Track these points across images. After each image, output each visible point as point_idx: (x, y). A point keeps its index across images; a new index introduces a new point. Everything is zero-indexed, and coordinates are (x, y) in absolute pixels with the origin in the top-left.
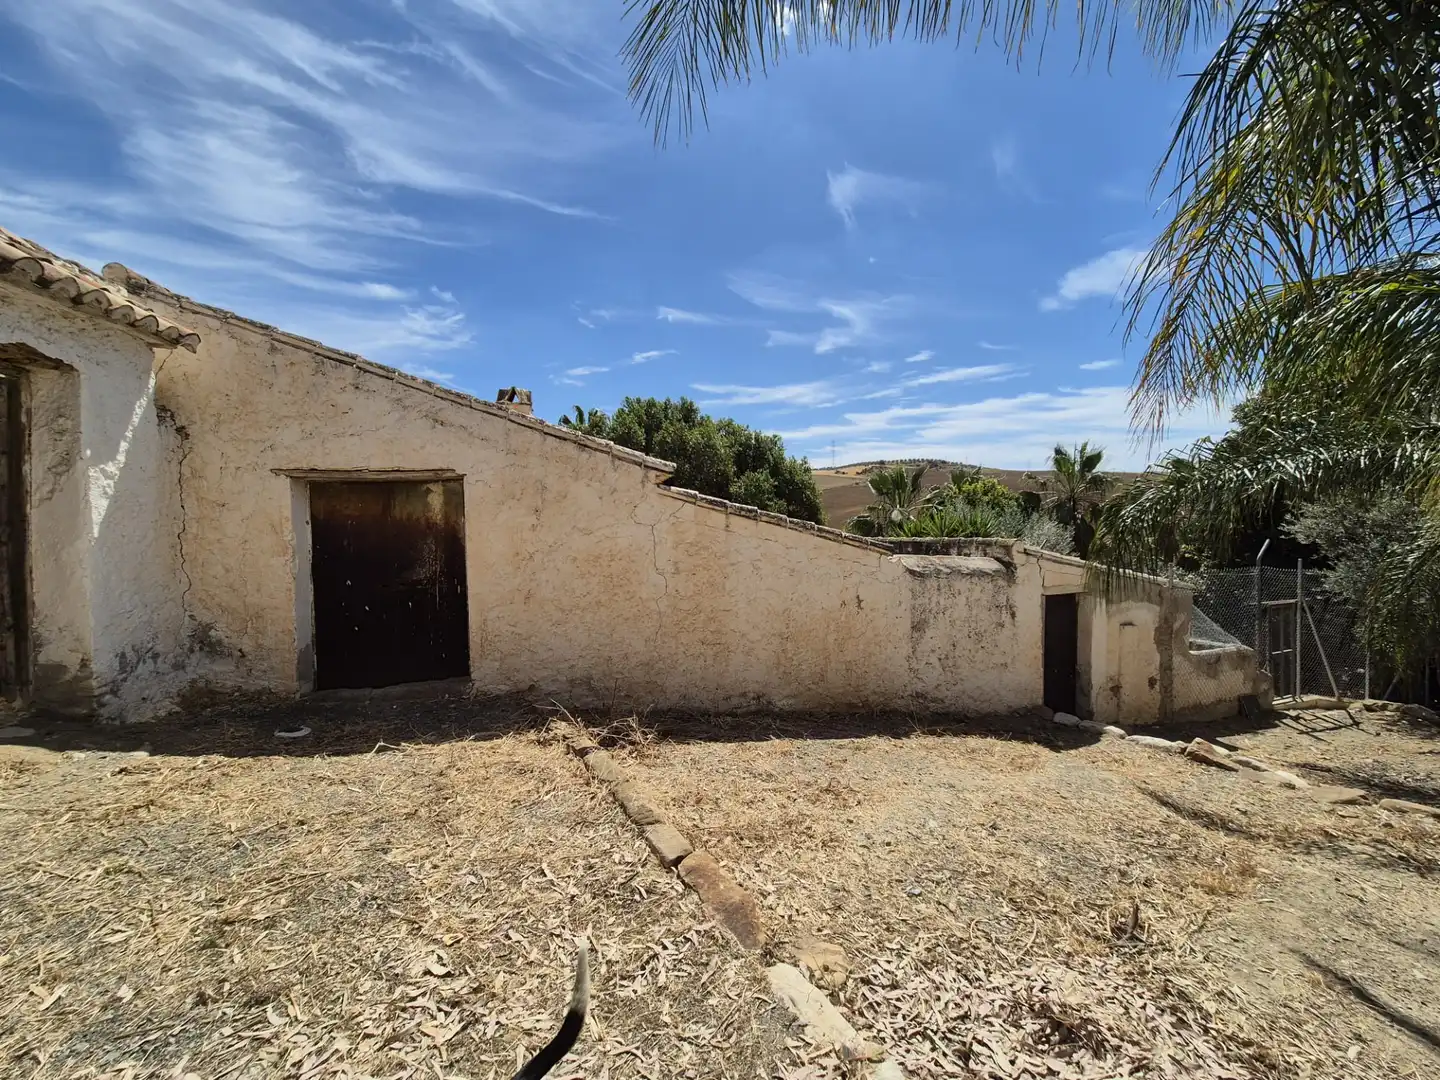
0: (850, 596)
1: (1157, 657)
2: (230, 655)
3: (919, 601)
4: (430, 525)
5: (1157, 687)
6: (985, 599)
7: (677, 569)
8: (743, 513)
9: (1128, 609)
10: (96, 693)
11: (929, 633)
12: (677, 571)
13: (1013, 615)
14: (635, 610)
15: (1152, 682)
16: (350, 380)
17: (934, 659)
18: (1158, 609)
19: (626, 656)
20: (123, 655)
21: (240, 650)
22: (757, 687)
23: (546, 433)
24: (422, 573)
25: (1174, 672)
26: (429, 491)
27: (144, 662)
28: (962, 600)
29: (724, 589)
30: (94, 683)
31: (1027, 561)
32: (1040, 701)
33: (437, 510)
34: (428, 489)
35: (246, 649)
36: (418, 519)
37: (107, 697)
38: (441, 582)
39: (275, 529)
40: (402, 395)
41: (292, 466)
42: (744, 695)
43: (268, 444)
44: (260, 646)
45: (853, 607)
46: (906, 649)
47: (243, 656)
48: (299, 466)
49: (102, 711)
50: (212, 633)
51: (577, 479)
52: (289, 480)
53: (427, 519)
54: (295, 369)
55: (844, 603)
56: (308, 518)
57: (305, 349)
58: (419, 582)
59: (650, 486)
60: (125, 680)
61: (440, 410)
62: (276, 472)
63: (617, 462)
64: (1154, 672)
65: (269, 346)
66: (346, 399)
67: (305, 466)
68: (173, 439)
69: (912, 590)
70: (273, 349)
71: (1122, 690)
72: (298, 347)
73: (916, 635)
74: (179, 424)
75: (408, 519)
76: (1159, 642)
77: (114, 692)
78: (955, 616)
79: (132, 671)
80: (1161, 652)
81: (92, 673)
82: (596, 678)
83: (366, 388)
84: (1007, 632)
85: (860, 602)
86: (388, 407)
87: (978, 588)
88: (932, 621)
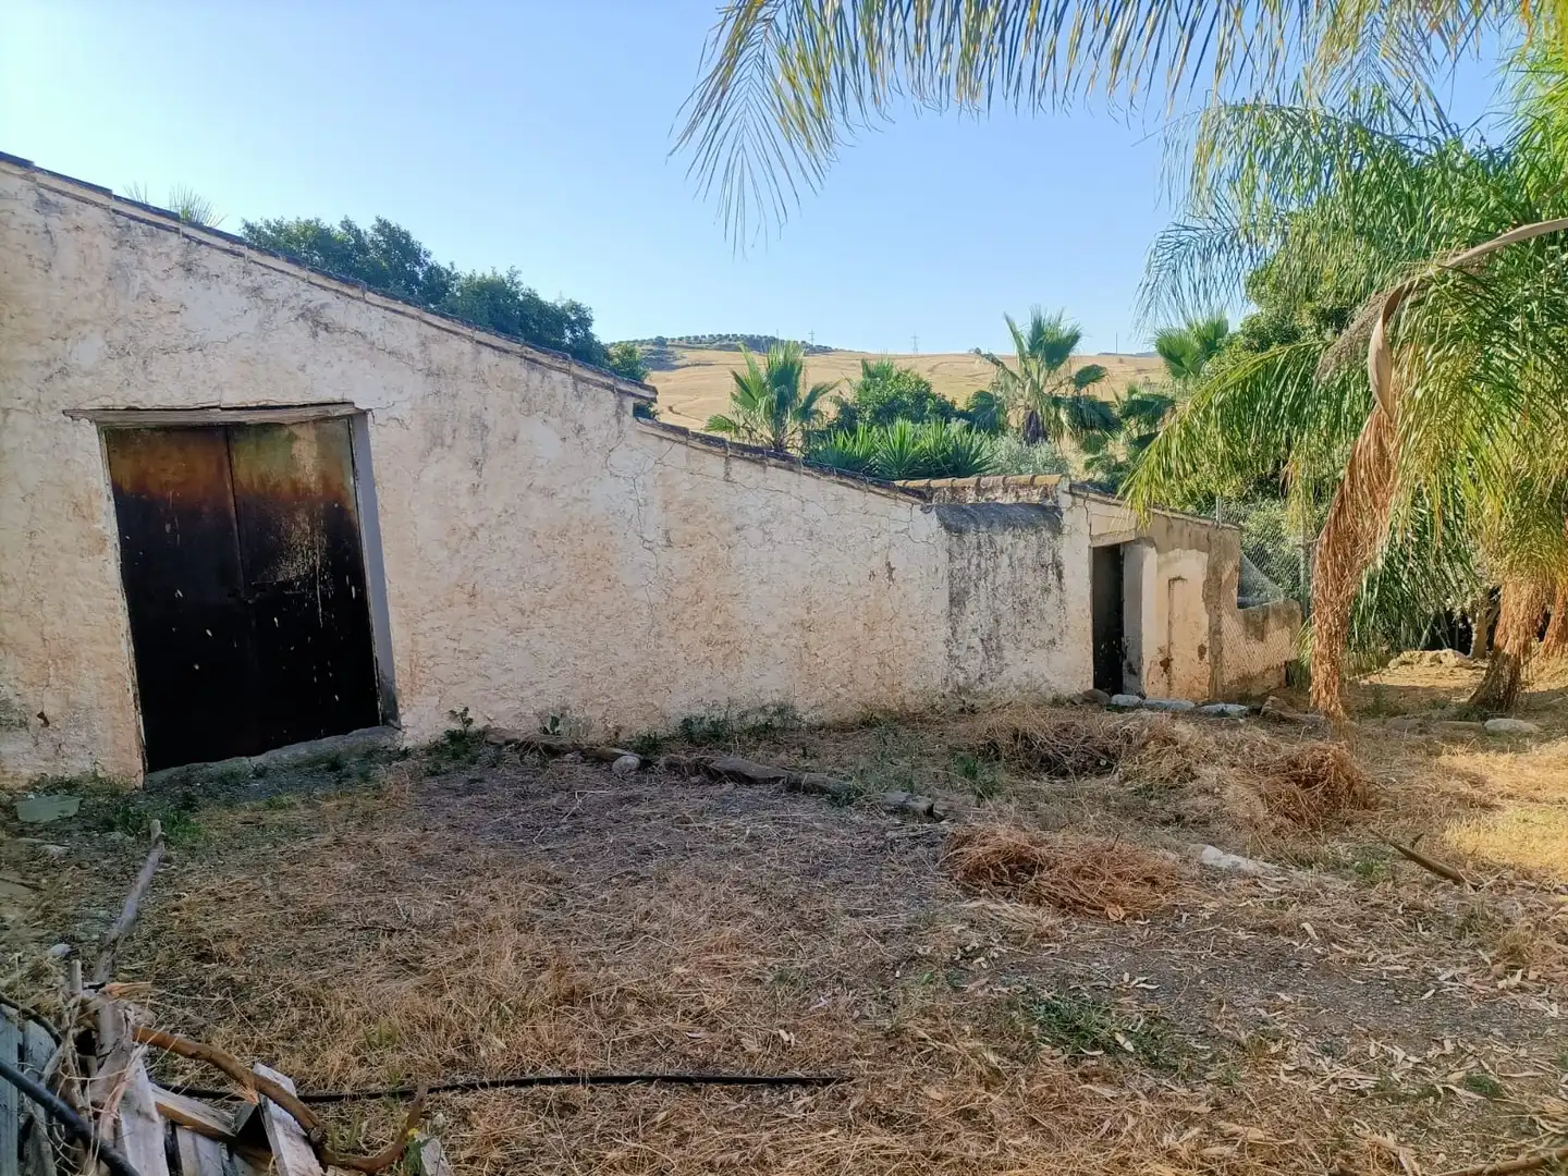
0: (877, 564)
1: (1205, 620)
2: (24, 724)
3: (958, 564)
4: (300, 493)
5: (1207, 656)
6: (1030, 555)
7: (668, 540)
8: (747, 455)
9: (1176, 559)
11: (970, 606)
12: (669, 544)
13: (1060, 576)
14: (619, 603)
15: (1202, 651)
16: (176, 257)
17: (976, 641)
18: (1205, 556)
19: (611, 671)
21: (41, 715)
22: (777, 697)
23: (479, 342)
24: (291, 570)
25: (1224, 637)
26: (292, 438)
28: (1004, 560)
29: (729, 562)
31: (1074, 504)
32: (1090, 686)
33: (309, 468)
34: (291, 434)
35: (49, 712)
36: (277, 485)
38: (324, 582)
39: (80, 510)
40: (260, 280)
41: (95, 405)
42: (763, 709)
43: (56, 366)
44: (71, 705)
45: (883, 580)
46: (944, 631)
47: (46, 723)
48: (107, 402)
51: (529, 413)
52: (94, 427)
53: (294, 483)
54: (84, 237)
55: (873, 574)
57: (96, 205)
58: (288, 584)
59: (628, 418)
61: (322, 306)
62: (73, 414)
63: (581, 386)
64: (1202, 637)
65: (35, 197)
66: (175, 288)
67: (121, 404)
69: (949, 551)
70: (44, 203)
71: (1172, 663)
72: (85, 201)
73: (955, 610)
75: (263, 483)
76: (1207, 599)
78: (998, 582)
80: (1210, 613)
82: (573, 707)
83: (202, 271)
84: (1053, 598)
85: (891, 570)
86: (243, 302)
87: (1022, 544)
88: (973, 592)
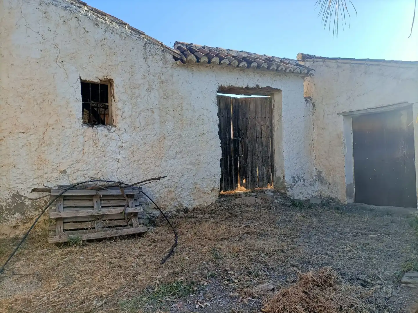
2: (326, 183)
10: (286, 186)
20: (294, 177)
21: (329, 182)
24: (398, 155)
27: (301, 181)
30: (286, 184)
33: (405, 123)
35: (331, 182)
37: (289, 189)
39: (338, 136)
40: (384, 71)
41: (343, 111)
44: (335, 181)
47: (330, 184)
48: (346, 111)
49: (288, 193)
50: (321, 175)
52: (343, 116)
53: (400, 128)
54: (345, 72)
56: (352, 132)
57: (348, 63)
58: (397, 159)
60: (294, 185)
62: (339, 114)
67: (348, 110)
68: (311, 107)
70: (338, 67)
72: (346, 63)
74: (313, 102)
75: (393, 129)
77: (291, 188)
79: (296, 183)
81: (285, 181)
83: (369, 72)
